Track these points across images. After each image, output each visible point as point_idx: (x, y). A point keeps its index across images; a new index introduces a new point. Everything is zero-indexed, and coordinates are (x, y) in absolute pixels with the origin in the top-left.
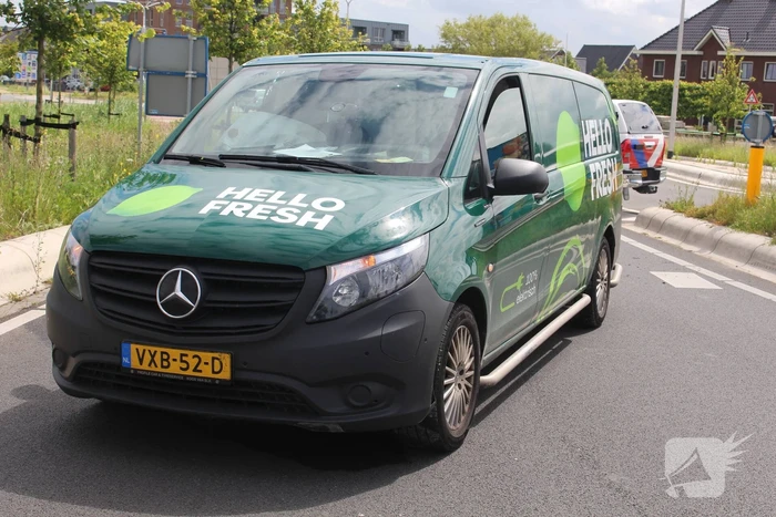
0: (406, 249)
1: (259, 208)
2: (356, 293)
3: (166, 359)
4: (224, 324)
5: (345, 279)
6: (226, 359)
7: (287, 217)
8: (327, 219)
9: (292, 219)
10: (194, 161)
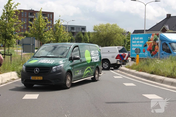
0: (61, 65)
1: (45, 62)
2: (56, 70)
3: (35, 78)
4: (42, 74)
5: (54, 69)
6: (42, 77)
7: (48, 62)
8: (53, 62)
9: (49, 62)
10: (37, 57)
